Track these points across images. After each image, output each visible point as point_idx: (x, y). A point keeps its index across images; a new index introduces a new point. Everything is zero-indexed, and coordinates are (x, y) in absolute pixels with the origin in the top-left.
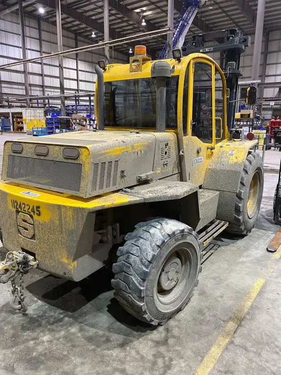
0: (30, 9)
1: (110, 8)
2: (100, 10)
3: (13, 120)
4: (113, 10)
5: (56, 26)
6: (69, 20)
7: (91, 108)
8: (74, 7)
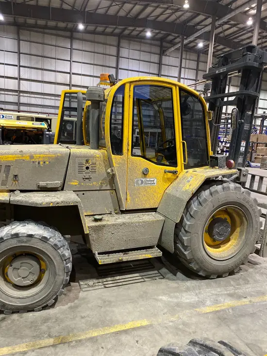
0: (192, 45)
1: (260, 31)
2: (250, 35)
3: (158, 137)
4: (263, 32)
5: (208, 55)
6: (219, 48)
7: (227, 130)
8: (231, 38)
